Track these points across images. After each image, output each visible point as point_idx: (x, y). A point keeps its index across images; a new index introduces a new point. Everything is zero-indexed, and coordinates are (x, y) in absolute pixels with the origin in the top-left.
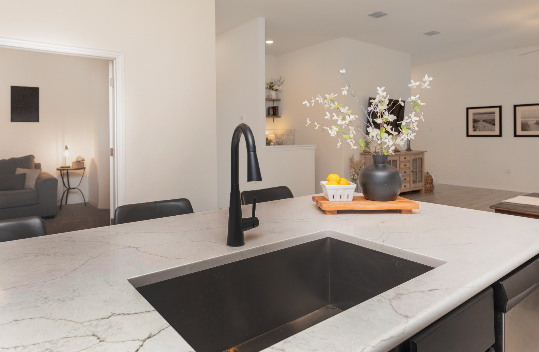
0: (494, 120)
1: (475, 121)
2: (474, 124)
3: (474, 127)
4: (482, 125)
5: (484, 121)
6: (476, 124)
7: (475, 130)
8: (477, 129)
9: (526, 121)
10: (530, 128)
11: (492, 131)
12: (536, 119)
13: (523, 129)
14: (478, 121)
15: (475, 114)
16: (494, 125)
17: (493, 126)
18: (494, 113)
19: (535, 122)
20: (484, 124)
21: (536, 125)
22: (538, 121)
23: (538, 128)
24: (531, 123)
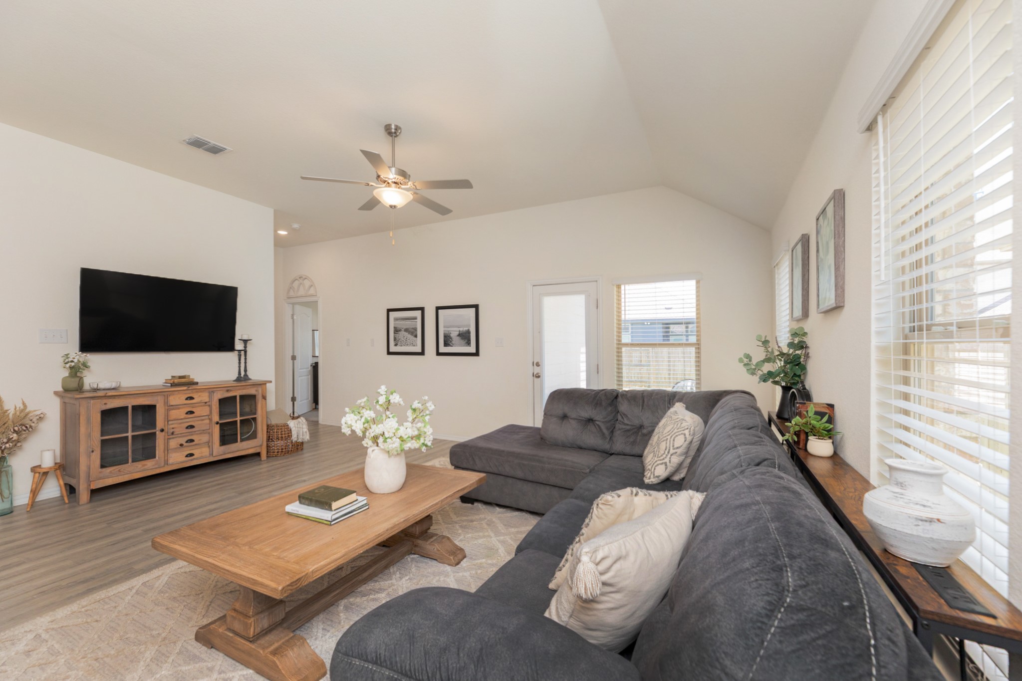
0: (415, 329)
1: (397, 331)
2: (396, 334)
3: (395, 339)
4: (404, 336)
5: (406, 330)
6: (398, 335)
7: (396, 345)
8: (399, 344)
9: (449, 331)
10: (453, 342)
11: (414, 346)
12: (458, 329)
13: (446, 344)
14: (400, 330)
15: (396, 319)
16: (416, 336)
17: (415, 338)
18: (415, 318)
19: (458, 333)
20: (406, 334)
21: (458, 338)
22: (461, 332)
23: (463, 342)
24: (454, 334)
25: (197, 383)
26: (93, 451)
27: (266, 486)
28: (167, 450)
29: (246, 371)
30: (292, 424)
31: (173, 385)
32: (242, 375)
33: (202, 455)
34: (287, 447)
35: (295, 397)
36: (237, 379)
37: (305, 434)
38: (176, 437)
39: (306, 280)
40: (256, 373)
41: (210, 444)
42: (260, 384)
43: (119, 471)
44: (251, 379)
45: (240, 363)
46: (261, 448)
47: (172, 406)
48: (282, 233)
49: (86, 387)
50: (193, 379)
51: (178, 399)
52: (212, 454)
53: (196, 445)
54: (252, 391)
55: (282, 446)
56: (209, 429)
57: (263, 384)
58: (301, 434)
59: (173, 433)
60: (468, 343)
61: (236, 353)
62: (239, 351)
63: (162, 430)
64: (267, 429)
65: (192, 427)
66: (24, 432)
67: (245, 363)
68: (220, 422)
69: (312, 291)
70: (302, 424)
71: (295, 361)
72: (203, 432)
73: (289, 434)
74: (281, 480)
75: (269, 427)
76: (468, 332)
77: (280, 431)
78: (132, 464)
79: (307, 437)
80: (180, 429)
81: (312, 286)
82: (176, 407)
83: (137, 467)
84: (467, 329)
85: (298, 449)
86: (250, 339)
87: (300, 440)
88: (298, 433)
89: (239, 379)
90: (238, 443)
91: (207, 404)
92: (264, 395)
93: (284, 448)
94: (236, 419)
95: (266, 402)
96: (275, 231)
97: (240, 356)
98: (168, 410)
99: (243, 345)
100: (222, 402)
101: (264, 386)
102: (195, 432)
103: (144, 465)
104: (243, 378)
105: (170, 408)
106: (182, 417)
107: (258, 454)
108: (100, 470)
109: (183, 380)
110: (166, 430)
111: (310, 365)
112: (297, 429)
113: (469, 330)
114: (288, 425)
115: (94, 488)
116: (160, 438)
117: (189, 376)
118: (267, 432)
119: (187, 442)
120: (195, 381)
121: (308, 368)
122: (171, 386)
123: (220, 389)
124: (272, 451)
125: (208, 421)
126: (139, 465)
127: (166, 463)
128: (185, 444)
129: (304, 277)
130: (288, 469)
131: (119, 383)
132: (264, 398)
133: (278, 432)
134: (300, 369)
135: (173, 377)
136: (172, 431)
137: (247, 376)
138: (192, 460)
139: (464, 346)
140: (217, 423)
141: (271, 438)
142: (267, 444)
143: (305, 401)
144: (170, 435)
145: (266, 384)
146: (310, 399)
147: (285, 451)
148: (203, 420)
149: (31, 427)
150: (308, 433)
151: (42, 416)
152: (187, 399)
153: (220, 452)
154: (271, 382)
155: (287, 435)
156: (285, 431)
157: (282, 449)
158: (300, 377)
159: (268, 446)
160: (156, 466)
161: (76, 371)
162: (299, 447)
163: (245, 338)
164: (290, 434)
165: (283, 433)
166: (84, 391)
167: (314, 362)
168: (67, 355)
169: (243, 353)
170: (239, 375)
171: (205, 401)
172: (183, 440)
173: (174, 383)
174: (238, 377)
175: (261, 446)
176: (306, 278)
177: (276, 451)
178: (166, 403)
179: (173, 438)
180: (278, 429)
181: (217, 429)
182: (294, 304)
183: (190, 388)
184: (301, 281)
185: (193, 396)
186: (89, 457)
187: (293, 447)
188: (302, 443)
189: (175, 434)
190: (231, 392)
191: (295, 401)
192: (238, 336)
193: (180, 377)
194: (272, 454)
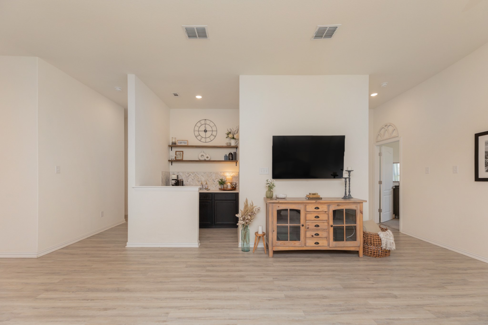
25: (321, 199)
26: (274, 231)
27: (363, 288)
28: (305, 237)
29: (349, 192)
30: (382, 235)
31: (309, 199)
32: (347, 195)
33: (324, 245)
34: (378, 252)
35: (381, 209)
36: (344, 197)
37: (392, 244)
38: (310, 231)
39: (390, 126)
40: (356, 195)
41: (328, 238)
42: (359, 203)
43: (284, 244)
44: (353, 198)
45: (346, 187)
46: (359, 248)
47: (308, 211)
48: (374, 95)
49: (274, 196)
50: (320, 196)
51: (311, 208)
52: (329, 245)
53: (320, 237)
54: (353, 207)
55: (374, 250)
56: (327, 229)
57: (360, 203)
58: (389, 244)
59: (308, 228)
61: (344, 179)
62: (346, 178)
63: (303, 226)
64: (364, 235)
65: (318, 226)
66: (253, 216)
67: (349, 186)
68: (334, 225)
69: (394, 134)
70: (390, 236)
71: (381, 185)
72: (324, 230)
73: (380, 244)
74: (375, 286)
75: (364, 233)
77: (373, 238)
78: (290, 241)
79: (394, 247)
80: (312, 226)
81: (395, 129)
82: (310, 212)
83: (292, 244)
85: (386, 255)
86: (352, 170)
87: (388, 249)
88: (386, 243)
89: (345, 198)
90: (344, 242)
91: (326, 212)
92: (361, 210)
93: (376, 252)
94: (343, 225)
95: (363, 216)
96: (370, 95)
97: (346, 182)
98: (306, 214)
99: (348, 174)
100: (334, 212)
101: (361, 204)
102: (320, 229)
103: (295, 244)
104: (347, 197)
105: (307, 212)
106: (313, 219)
107: (357, 252)
108: (277, 241)
109: (314, 196)
110: (305, 225)
111: (391, 187)
112: (385, 239)
114: (378, 235)
115: (274, 250)
116: (302, 229)
117: (318, 194)
118: (363, 237)
119: (315, 235)
120: (321, 197)
121: (390, 190)
122: (308, 199)
123: (334, 204)
124: (367, 252)
125: (326, 224)
126: (293, 243)
127: (305, 244)
128: (314, 236)
129: (388, 125)
130: (380, 275)
131: (286, 195)
132: (361, 212)
133: (371, 239)
134: (385, 190)
135: (310, 194)
136: (307, 226)
137: (350, 195)
138: (318, 246)
140: (332, 226)
141: (366, 242)
142: (363, 246)
143: (388, 212)
144: (307, 229)
145: (362, 203)
146: (391, 211)
147: (376, 255)
148: (324, 223)
149: (255, 213)
150: (394, 244)
151: (259, 209)
152: (315, 208)
153: (334, 245)
154: (366, 201)
155: (378, 243)
156: (376, 239)
157: (374, 252)
158: (384, 195)
159: (364, 248)
160: (300, 246)
161: (270, 187)
162: (386, 253)
163: (349, 169)
164: (380, 242)
165: (375, 240)
166: (273, 198)
167: (394, 186)
168: (267, 180)
169: (348, 180)
170: (345, 194)
171: (325, 211)
172: (313, 233)
173: (310, 197)
174: (344, 196)
175: (359, 247)
176: (390, 125)
177: (370, 252)
178: (305, 209)
179: (308, 231)
180: (371, 237)
181: (331, 230)
182: (381, 146)
183: (317, 202)
184: (386, 128)
185: (318, 207)
186: (273, 233)
187: (383, 253)
188: (390, 251)
189: (309, 228)
190: (340, 206)
191: (381, 212)
192: (345, 168)
193: (314, 194)
194: (367, 253)
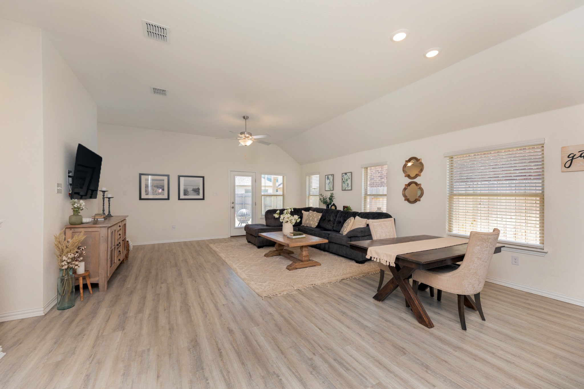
0: (163, 186)
1: (147, 186)
2: (146, 189)
3: (146, 191)
5: (156, 186)
7: (147, 194)
8: (150, 194)
9: (186, 188)
10: (189, 193)
11: (163, 195)
12: (192, 187)
13: (185, 194)
15: (147, 180)
16: (164, 190)
18: (163, 180)
19: (192, 189)
20: (156, 189)
21: (193, 191)
22: (194, 189)
23: (195, 193)
24: (190, 189)
28: (117, 257)
51: (118, 227)
60: (198, 194)
65: (120, 243)
76: (199, 189)
84: (198, 187)
91: (122, 229)
98: (117, 233)
113: (199, 188)
115: (108, 281)
116: (116, 250)
119: (119, 252)
138: (119, 263)
139: (196, 195)
163: (104, 190)
170: (109, 213)
185: (120, 225)
186: (108, 262)
